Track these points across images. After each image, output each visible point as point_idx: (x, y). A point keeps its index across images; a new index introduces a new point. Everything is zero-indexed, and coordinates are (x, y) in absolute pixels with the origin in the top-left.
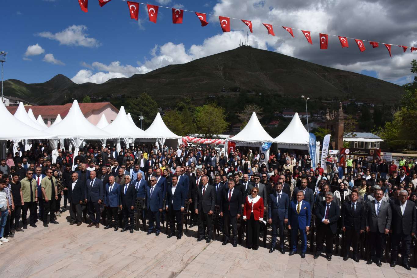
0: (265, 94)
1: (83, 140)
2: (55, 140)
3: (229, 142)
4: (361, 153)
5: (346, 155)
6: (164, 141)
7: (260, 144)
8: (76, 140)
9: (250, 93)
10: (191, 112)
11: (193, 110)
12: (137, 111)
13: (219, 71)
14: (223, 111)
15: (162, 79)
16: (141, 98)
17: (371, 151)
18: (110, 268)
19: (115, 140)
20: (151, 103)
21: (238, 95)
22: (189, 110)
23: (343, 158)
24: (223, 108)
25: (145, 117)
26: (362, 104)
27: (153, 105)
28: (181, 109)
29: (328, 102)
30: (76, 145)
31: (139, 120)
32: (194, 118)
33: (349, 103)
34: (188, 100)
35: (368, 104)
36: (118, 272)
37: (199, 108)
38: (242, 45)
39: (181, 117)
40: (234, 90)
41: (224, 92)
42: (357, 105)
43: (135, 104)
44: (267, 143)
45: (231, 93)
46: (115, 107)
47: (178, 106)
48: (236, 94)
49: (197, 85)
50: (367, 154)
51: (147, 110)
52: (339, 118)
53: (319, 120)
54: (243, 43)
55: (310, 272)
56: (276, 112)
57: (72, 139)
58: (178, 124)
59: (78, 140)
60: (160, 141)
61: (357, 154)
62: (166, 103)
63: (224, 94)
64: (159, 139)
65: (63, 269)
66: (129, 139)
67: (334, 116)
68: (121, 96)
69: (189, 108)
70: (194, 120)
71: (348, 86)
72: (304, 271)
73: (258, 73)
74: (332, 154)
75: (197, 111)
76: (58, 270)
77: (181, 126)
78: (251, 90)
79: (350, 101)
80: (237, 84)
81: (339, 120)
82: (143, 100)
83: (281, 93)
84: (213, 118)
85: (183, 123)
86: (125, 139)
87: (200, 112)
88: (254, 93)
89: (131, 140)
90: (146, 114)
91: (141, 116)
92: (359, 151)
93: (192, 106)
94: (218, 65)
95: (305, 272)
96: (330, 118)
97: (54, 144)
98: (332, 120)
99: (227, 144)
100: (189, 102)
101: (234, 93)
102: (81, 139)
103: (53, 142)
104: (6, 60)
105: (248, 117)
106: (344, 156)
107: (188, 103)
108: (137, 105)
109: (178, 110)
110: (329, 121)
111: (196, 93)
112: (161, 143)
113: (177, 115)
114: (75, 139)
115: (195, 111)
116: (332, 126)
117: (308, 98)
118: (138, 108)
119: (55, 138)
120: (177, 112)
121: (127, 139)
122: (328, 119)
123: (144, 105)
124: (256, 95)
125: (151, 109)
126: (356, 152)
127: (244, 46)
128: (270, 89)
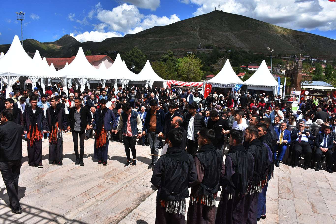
0: (234, 51)
1: (87, 79)
2: (65, 78)
3: (206, 84)
4: (318, 95)
5: (306, 96)
6: (152, 83)
7: (233, 85)
8: (82, 79)
9: (221, 50)
10: (174, 63)
11: (175, 61)
12: (129, 62)
13: (196, 31)
14: (200, 62)
15: (149, 38)
16: (133, 51)
17: (328, 93)
18: (114, 170)
19: (113, 81)
20: (141, 55)
21: (211, 51)
22: (172, 62)
23: (303, 98)
24: (200, 59)
25: (136, 67)
26: (316, 60)
27: (142, 57)
28: (165, 60)
29: (286, 58)
30: (82, 83)
31: (131, 69)
32: (175, 68)
33: (304, 59)
34: (171, 53)
35: (321, 60)
36: (121, 173)
37: (180, 60)
38: (215, 10)
39: (165, 66)
40: (208, 47)
41: (200, 48)
42: (311, 61)
43: (127, 57)
44: (238, 85)
45: (205, 50)
46: (111, 59)
47: (163, 58)
48: (209, 51)
49: (178, 43)
50: (324, 95)
51: (138, 61)
52: (298, 67)
53: (278, 73)
54: (216, 8)
55: (288, 179)
56: (242, 66)
57: (78, 78)
58: (163, 72)
59: (83, 79)
60: (149, 83)
61: (315, 95)
62: (152, 58)
63: (200, 51)
64: (148, 81)
65: (74, 169)
66: (124, 80)
67: (293, 67)
68: (115, 52)
69: (172, 60)
70: (176, 69)
71: (304, 45)
72: (281, 177)
73: (228, 33)
74: (294, 95)
75: (178, 62)
76: (70, 170)
77: (165, 74)
78: (221, 47)
79: (305, 57)
80: (211, 43)
81: (298, 69)
82: (134, 53)
83: (247, 50)
84: (191, 67)
85: (166, 71)
86: (121, 80)
87: (181, 62)
88: (224, 50)
89: (126, 81)
90: (136, 64)
91: (133, 66)
92: (317, 93)
93: (174, 58)
94: (195, 27)
95: (283, 178)
96: (290, 68)
97: (64, 82)
98: (291, 70)
99: (205, 86)
100: (172, 54)
101: (208, 50)
102: (85, 79)
103: (63, 80)
104: (24, 19)
105: (220, 68)
106: (304, 97)
107: (171, 56)
108: (130, 57)
109: (162, 61)
110: (290, 70)
111: (176, 49)
112: (150, 85)
113: (162, 65)
114: (80, 78)
115: (176, 62)
116: (291, 74)
117: (273, 50)
118: (130, 59)
119: (65, 76)
120: (162, 62)
121: (123, 80)
122: (288, 69)
123: (135, 57)
124: (226, 52)
125: (141, 61)
126: (315, 94)
127: (217, 10)
128: (238, 46)
